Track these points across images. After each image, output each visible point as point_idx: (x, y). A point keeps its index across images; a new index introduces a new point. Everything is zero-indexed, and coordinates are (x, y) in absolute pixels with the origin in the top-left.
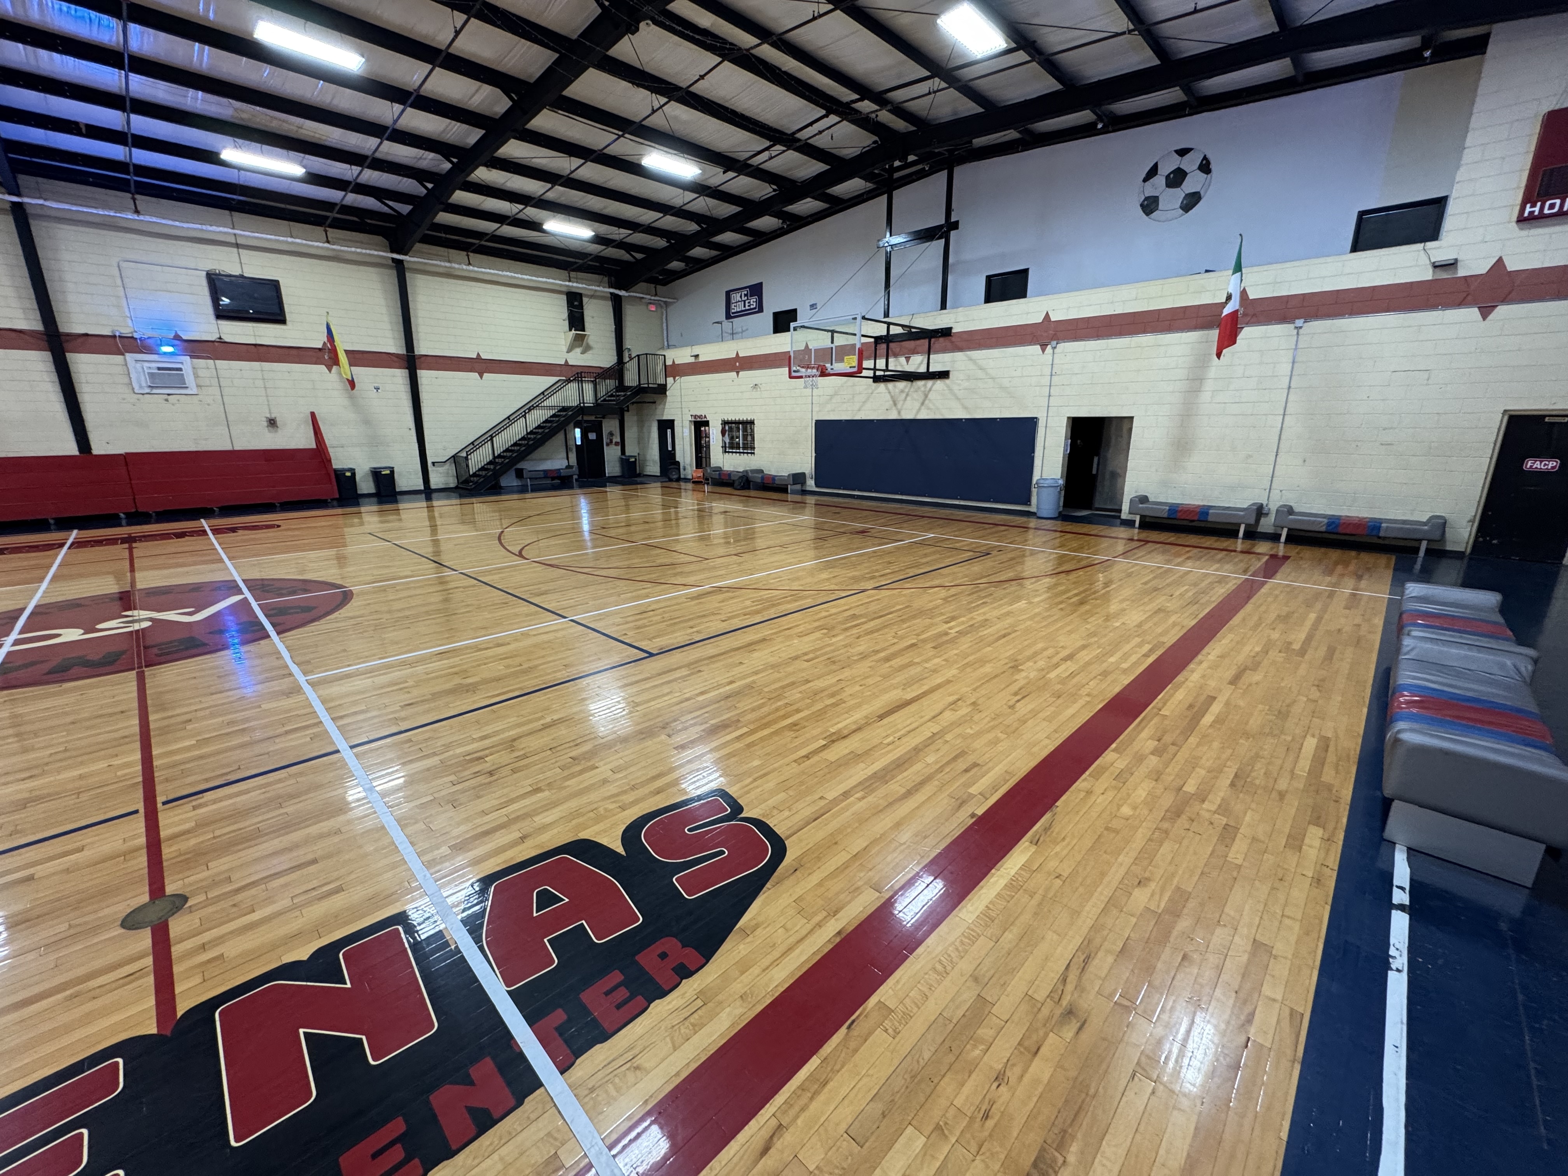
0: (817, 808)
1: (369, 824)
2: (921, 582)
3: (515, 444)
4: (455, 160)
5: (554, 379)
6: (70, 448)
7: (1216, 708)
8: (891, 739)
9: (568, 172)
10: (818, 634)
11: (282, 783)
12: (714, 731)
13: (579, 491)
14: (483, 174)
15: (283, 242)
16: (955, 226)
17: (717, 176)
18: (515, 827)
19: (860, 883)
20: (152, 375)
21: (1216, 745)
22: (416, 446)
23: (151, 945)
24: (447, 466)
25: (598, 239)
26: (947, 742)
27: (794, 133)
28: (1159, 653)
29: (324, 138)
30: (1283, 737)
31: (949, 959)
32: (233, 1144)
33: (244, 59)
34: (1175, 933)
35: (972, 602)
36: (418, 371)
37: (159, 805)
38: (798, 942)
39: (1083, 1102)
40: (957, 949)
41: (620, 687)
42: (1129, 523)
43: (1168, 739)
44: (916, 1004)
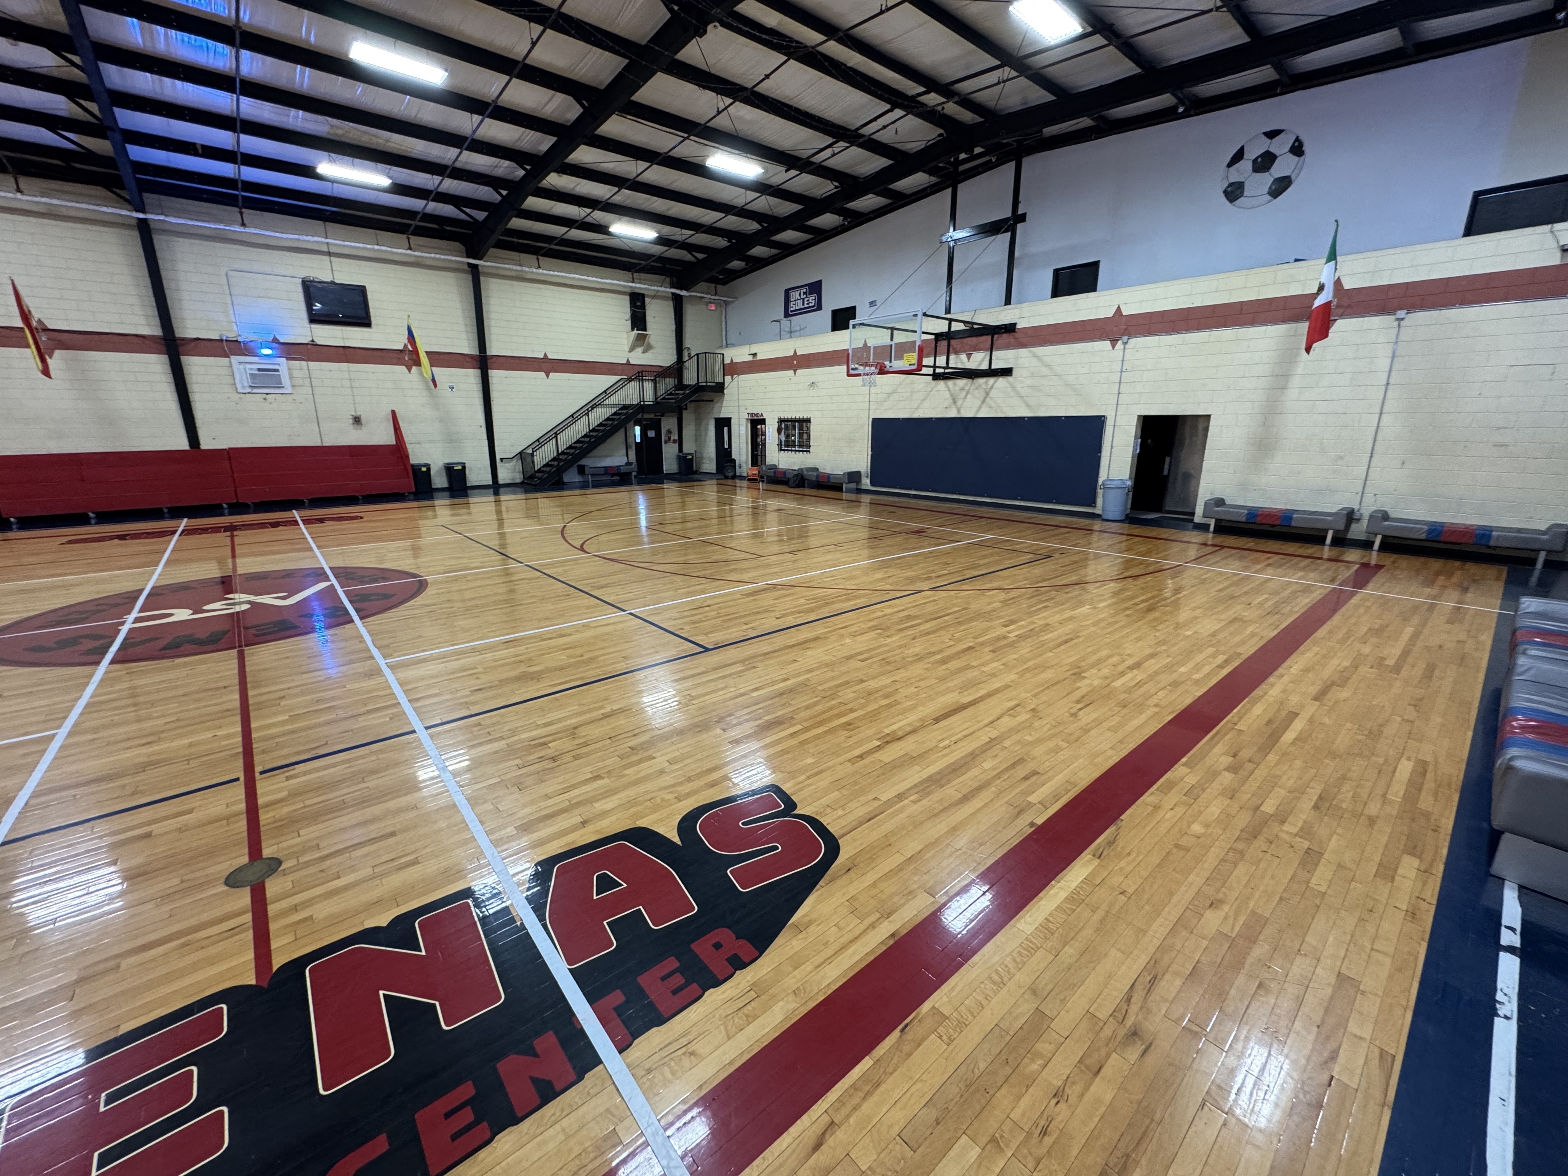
0: (871, 809)
1: (442, 801)
2: (978, 584)
3: (578, 442)
4: (528, 167)
5: (616, 378)
6: (182, 443)
7: (1298, 725)
8: (947, 742)
9: (635, 175)
10: (873, 634)
11: (364, 759)
12: (768, 727)
13: (637, 487)
14: (555, 180)
15: (370, 249)
16: (1022, 218)
17: (780, 175)
18: (577, 811)
19: (915, 886)
20: (253, 376)
21: (1298, 763)
22: (486, 443)
23: (250, 902)
24: (514, 461)
25: (661, 241)
26: (1006, 748)
27: (858, 129)
28: (1236, 664)
29: (409, 150)
30: (1374, 759)
31: (1006, 969)
32: (322, 1092)
33: (340, 78)
34: (1250, 960)
35: (1032, 606)
36: (490, 371)
37: (257, 775)
38: (852, 941)
39: (1148, 1127)
40: (1014, 960)
41: (676, 681)
42: (1204, 527)
43: (1245, 754)
44: (971, 1013)
